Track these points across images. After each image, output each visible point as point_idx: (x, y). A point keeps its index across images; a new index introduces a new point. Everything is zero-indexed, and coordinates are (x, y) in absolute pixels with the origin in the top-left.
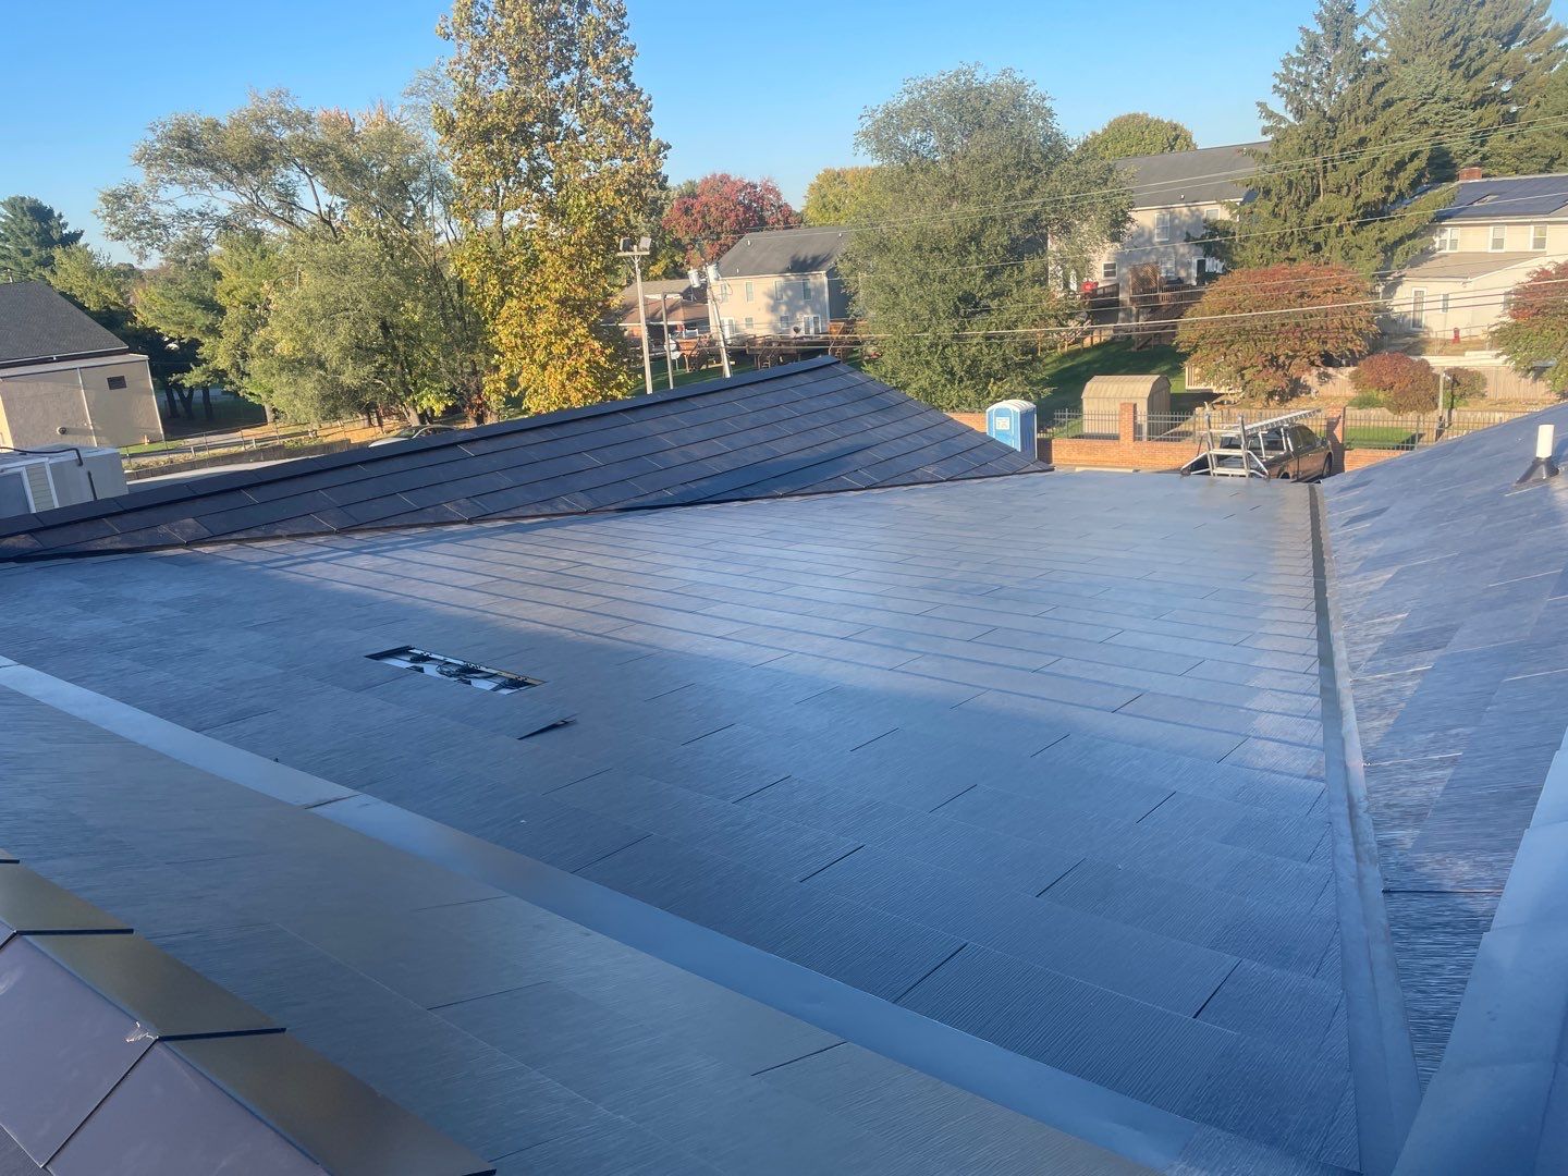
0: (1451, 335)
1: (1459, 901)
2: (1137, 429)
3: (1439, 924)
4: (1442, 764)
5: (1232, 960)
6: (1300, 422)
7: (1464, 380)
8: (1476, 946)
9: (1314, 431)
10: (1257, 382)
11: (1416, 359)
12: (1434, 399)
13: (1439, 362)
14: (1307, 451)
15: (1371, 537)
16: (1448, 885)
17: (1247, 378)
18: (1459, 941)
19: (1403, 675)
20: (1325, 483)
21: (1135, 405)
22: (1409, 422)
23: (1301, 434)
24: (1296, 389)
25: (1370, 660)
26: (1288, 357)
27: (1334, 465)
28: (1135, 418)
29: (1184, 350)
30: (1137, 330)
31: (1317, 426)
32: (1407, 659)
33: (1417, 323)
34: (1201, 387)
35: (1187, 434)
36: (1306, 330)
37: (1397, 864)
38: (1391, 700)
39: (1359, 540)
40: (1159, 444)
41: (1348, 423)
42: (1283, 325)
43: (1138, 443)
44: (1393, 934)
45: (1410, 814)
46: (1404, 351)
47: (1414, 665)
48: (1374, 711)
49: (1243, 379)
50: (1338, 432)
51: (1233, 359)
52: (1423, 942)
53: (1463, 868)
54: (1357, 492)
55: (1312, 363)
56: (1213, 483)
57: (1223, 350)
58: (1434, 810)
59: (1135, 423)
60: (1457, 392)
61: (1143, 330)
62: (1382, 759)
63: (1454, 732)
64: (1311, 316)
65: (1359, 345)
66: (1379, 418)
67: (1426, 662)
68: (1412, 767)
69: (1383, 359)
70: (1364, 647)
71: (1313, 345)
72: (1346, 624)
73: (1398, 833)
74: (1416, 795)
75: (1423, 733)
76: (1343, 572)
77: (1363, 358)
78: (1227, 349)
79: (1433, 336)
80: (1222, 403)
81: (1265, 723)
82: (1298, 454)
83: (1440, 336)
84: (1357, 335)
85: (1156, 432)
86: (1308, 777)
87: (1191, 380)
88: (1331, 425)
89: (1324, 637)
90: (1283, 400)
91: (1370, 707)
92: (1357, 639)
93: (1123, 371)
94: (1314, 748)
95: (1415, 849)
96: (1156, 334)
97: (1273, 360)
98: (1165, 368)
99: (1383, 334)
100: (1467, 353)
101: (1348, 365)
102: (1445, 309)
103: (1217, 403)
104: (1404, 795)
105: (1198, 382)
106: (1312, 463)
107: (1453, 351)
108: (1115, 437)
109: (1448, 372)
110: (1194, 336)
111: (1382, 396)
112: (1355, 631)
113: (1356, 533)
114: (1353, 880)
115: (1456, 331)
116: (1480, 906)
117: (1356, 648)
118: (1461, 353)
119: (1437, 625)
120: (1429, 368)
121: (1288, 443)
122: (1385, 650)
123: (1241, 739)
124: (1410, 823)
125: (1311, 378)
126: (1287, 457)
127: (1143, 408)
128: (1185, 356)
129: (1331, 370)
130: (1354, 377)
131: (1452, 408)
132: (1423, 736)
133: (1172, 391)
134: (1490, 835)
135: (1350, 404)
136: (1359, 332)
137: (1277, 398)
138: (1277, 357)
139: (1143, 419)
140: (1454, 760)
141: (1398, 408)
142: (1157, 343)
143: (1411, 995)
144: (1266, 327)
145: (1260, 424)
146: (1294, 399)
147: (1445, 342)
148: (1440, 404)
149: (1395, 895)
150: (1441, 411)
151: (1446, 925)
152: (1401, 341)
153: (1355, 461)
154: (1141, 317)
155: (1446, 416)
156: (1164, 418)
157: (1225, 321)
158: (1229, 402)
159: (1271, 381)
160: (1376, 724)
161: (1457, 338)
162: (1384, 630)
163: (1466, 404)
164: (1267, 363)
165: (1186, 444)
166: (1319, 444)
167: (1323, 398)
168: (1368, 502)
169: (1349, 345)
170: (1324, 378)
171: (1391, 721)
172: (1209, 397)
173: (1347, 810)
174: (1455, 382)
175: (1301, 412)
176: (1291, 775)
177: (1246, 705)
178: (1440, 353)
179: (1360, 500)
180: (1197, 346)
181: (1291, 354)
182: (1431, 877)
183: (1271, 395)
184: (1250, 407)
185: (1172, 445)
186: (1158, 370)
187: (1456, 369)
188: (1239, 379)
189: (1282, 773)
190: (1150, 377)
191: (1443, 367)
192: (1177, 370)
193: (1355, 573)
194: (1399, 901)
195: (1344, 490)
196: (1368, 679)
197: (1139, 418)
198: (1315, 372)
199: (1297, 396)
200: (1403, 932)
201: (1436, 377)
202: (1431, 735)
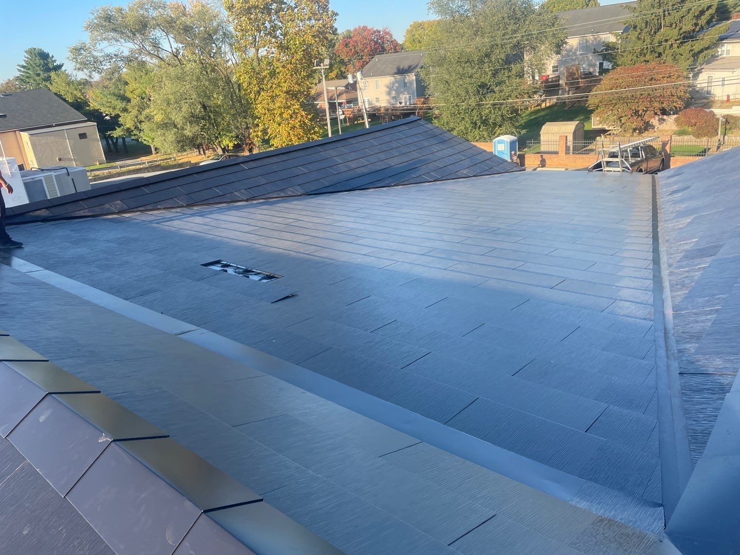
0: (725, 98)
1: (716, 378)
2: (567, 148)
3: (705, 389)
4: (710, 313)
5: (605, 405)
6: (649, 143)
7: (731, 121)
8: (723, 399)
9: (655, 147)
10: (628, 124)
11: (708, 110)
12: (716, 131)
13: (719, 112)
14: (652, 157)
15: (682, 201)
16: (711, 371)
17: (623, 122)
18: (715, 397)
19: (695, 269)
20: (660, 174)
21: (566, 137)
22: (703, 142)
23: (649, 149)
24: (647, 127)
25: (678, 262)
26: (643, 111)
27: (665, 165)
28: (566, 143)
29: (591, 108)
30: (569, 99)
31: (657, 145)
32: (697, 261)
33: (708, 93)
34: (600, 126)
35: (592, 150)
36: (653, 97)
37: (686, 360)
38: (687, 281)
39: (675, 202)
40: (578, 156)
41: (673, 143)
42: (641, 95)
43: (568, 155)
44: (683, 393)
45: (694, 336)
46: (702, 107)
47: (700, 264)
48: (679, 287)
49: (621, 122)
50: (667, 148)
51: (616, 112)
52: (697, 398)
53: (718, 362)
54: (675, 178)
55: (656, 114)
56: (604, 175)
57: (611, 108)
58: (707, 335)
59: (566, 146)
60: (728, 127)
61: (571, 99)
62: (682, 310)
63: (717, 297)
64: (656, 90)
65: (680, 104)
66: (689, 140)
67: (706, 262)
68: (696, 314)
69: (691, 111)
70: (676, 255)
71: (656, 104)
72: (667, 244)
73: (688, 346)
74: (697, 327)
75: (703, 297)
76: (667, 218)
77: (681, 110)
78: (613, 107)
79: (716, 99)
80: (610, 134)
81: (625, 293)
82: (647, 159)
83: (720, 98)
84: (679, 99)
85: (577, 150)
86: (645, 319)
87: (595, 123)
88: (664, 144)
89: (656, 250)
90: (640, 133)
91: (677, 285)
92: (672, 252)
93: (560, 120)
94: (649, 305)
95: (695, 354)
96: (577, 101)
97: (636, 113)
98: (582, 117)
99: (692, 98)
100: (733, 107)
101: (674, 114)
102: (723, 85)
103: (607, 135)
104: (692, 327)
105: (598, 124)
106: (654, 164)
107: (726, 106)
108: (557, 153)
109: (724, 117)
110: (597, 101)
111: (690, 129)
112: (671, 248)
113: (674, 199)
114: (665, 368)
115: (728, 96)
116: (725, 381)
117: (672, 256)
118: (730, 107)
119: (712, 244)
120: (714, 115)
121: (643, 154)
122: (686, 257)
123: (613, 301)
124: (693, 341)
125: (655, 121)
126: (642, 161)
127: (570, 138)
128: (592, 111)
129: (665, 117)
130: (676, 120)
131: (725, 135)
132: (702, 299)
133: (585, 129)
134: (733, 347)
135: (675, 133)
136: (679, 98)
137: (637, 131)
138: (638, 111)
139: (570, 144)
140: (717, 310)
141: (698, 136)
142: (578, 105)
143: (690, 422)
144: (633, 96)
145: (629, 145)
146: (646, 132)
147: (722, 102)
148: (719, 133)
149: (685, 375)
150: (720, 136)
151: (709, 389)
152: (700, 102)
153: (676, 163)
154: (570, 92)
155: (722, 139)
156: (581, 143)
157: (612, 94)
158: (613, 134)
159: (635, 123)
160: (679, 293)
161: (728, 100)
162: (686, 247)
163: (732, 133)
164: (633, 114)
165: (592, 155)
166: (658, 154)
167: (661, 131)
168: (680, 184)
169: (675, 104)
170: (662, 121)
171: (687, 292)
172: (603, 131)
173: (663, 334)
174: (727, 122)
175: (650, 138)
176: (636, 318)
177: (616, 284)
178: (720, 107)
179: (676, 183)
180: (598, 106)
181: (645, 109)
182: (702, 366)
183: (634, 130)
184: (624, 136)
185: (584, 156)
186: (577, 119)
187: (728, 115)
188: (619, 122)
189: (632, 317)
190: (575, 122)
191: (721, 114)
192: (588, 118)
193: (673, 219)
194: (687, 378)
195: (669, 177)
196: (676, 271)
197: (568, 143)
198: (657, 118)
199: (648, 130)
200: (688, 393)
201: (718, 120)
202: (707, 298)
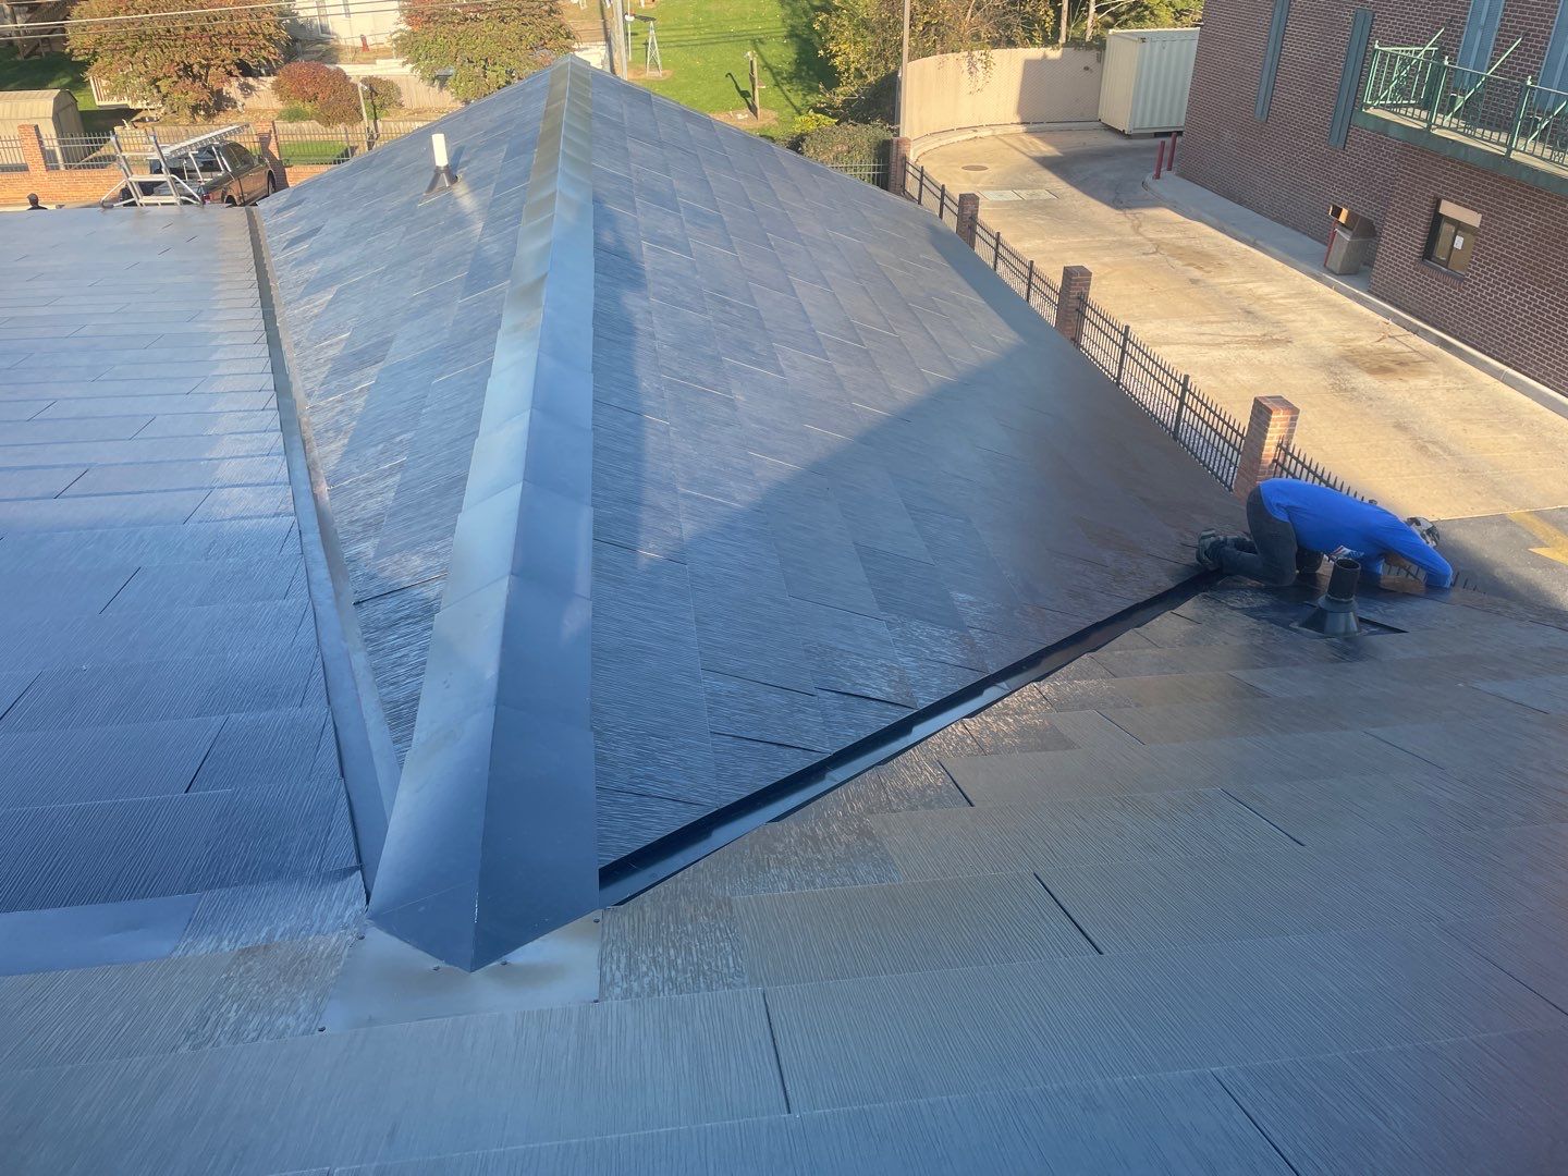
0: (359, 43)
1: (416, 592)
2: (48, 156)
3: (402, 618)
4: (391, 472)
5: (222, 718)
6: (232, 139)
7: (380, 90)
8: (431, 628)
9: (248, 148)
10: (176, 95)
11: (332, 67)
12: (358, 109)
13: (355, 71)
14: (246, 170)
15: (311, 258)
16: (406, 581)
17: (164, 90)
18: (418, 628)
19: (352, 394)
20: (262, 205)
21: (36, 127)
22: (340, 134)
23: (235, 152)
24: (218, 104)
25: (323, 384)
26: (202, 66)
27: (276, 181)
28: (41, 143)
29: (80, 59)
30: (18, 34)
31: (250, 144)
32: (354, 377)
33: (324, 29)
34: (114, 102)
35: (112, 158)
36: (214, 35)
37: (363, 575)
38: (344, 420)
39: (299, 263)
40: (79, 173)
41: (281, 138)
42: (187, 29)
43: (54, 174)
44: (366, 640)
45: (370, 525)
46: (320, 59)
47: (360, 382)
48: (331, 434)
49: (159, 92)
50: (272, 147)
51: (142, 69)
52: (391, 639)
53: (416, 561)
54: (292, 212)
55: (230, 74)
56: (142, 215)
57: (127, 57)
58: (389, 516)
59: (42, 149)
60: (377, 102)
61: (26, 34)
62: (342, 480)
63: (398, 439)
64: (216, 20)
65: (273, 53)
66: (311, 130)
67: (369, 377)
68: (367, 480)
69: (299, 66)
70: (316, 372)
71: (225, 52)
72: (297, 351)
73: (362, 547)
74: (373, 505)
75: (373, 446)
76: (289, 297)
77: (280, 67)
78: (132, 56)
79: (342, 43)
80: (143, 120)
82: (237, 174)
83: (349, 43)
84: (268, 41)
85: (73, 160)
86: (277, 515)
87: (100, 94)
88: (264, 141)
89: (278, 367)
90: (209, 116)
91: (327, 431)
92: (309, 365)
93: (12, 85)
94: (281, 484)
95: (376, 557)
96: (43, 39)
97: (187, 68)
98: (66, 81)
99: (295, 40)
100: (377, 61)
101: (269, 75)
102: (348, 14)
103: (137, 121)
104: (364, 508)
105: (109, 97)
106: (254, 182)
107: (364, 59)
108: (24, 168)
109: (364, 81)
110: (89, 41)
111: (308, 108)
112: (306, 357)
113: (296, 256)
114: (330, 602)
115: (363, 39)
116: (429, 593)
117: (309, 375)
118: (371, 61)
119: (375, 340)
120: (346, 78)
121: (223, 162)
122: (334, 372)
123: (205, 493)
124: (371, 533)
125: (232, 89)
126: (227, 178)
127: (49, 130)
128: (85, 65)
129: (251, 80)
130: (277, 87)
131: (376, 118)
132: (373, 449)
133: (81, 108)
134: (435, 526)
135: (280, 117)
136: (270, 38)
137: (202, 113)
138: (191, 66)
139: (52, 143)
140: (401, 465)
141: (327, 121)
142: (48, 50)
143: (385, 690)
144: (169, 31)
145: (188, 143)
146: (221, 113)
147: (355, 50)
148: (365, 115)
149: (364, 604)
150: (367, 122)
151: (408, 617)
152: (314, 48)
153: (296, 175)
154: (18, 18)
155: (372, 128)
156: (79, 142)
157: (120, 24)
158: (151, 119)
159: (191, 93)
160: (333, 446)
161: (365, 47)
162: (332, 352)
163: (388, 115)
164: (181, 73)
165: (112, 171)
166: (256, 163)
167: (251, 111)
168: (303, 223)
169: (264, 53)
170: (247, 89)
171: (346, 441)
172: (126, 114)
173: (319, 535)
174: (373, 92)
175: (230, 128)
176: (260, 517)
177: (207, 455)
178: (353, 61)
179: (294, 221)
180: (95, 53)
181: (204, 62)
182: (390, 578)
183: (195, 109)
184: (176, 124)
185: (95, 172)
186: (56, 84)
187: (371, 77)
188: (155, 91)
189: (251, 517)
190: (48, 92)
191: (358, 76)
192: (80, 83)
193: (301, 298)
194: (368, 608)
195: (279, 211)
196: (322, 403)
197: (45, 142)
198: (235, 83)
199: (224, 111)
200: (374, 636)
201: (354, 86)
202: (380, 447)
